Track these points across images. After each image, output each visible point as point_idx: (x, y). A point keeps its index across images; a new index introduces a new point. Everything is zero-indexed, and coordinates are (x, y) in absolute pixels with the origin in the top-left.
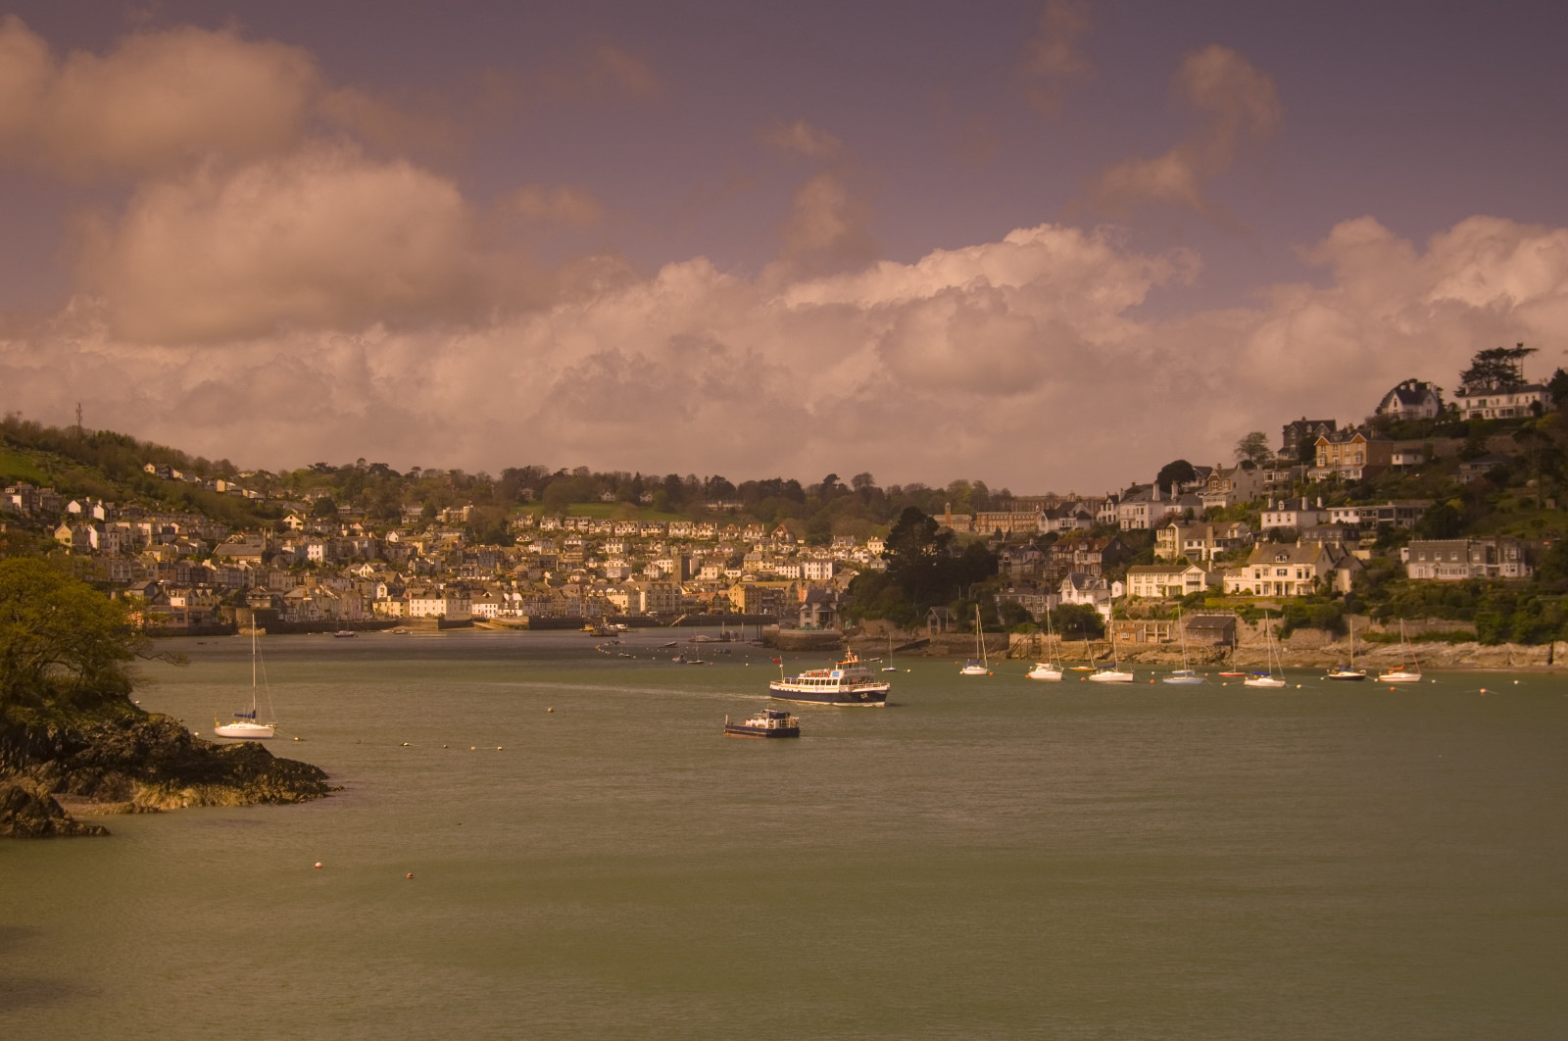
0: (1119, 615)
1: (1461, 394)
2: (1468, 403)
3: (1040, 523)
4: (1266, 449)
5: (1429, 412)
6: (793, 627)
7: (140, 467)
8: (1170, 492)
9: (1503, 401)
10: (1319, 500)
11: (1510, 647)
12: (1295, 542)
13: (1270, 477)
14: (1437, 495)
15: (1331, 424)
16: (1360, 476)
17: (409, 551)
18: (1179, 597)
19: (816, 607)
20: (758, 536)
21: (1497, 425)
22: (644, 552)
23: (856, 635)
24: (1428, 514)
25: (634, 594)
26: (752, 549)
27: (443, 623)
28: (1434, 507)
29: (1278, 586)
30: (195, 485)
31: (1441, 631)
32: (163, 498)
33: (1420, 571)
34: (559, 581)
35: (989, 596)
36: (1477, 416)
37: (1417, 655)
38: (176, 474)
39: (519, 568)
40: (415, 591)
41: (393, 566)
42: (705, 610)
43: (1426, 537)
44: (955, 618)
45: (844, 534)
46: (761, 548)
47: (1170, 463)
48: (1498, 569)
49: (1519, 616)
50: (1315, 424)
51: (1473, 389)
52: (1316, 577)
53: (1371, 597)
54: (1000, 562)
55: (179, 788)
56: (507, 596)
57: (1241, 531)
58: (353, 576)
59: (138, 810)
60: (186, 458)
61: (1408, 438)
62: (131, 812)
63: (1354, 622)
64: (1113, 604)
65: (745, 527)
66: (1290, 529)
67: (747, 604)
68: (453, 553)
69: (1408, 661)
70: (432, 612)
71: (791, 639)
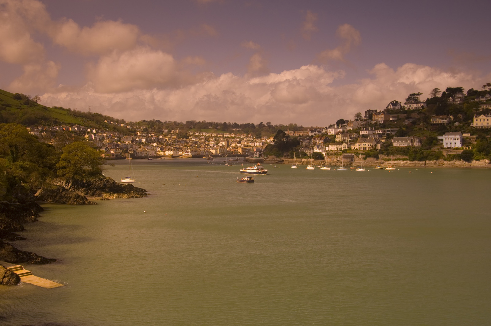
0: (328, 154)
1: (405, 104)
2: (407, 106)
3: (309, 133)
4: (361, 116)
5: (398, 108)
6: (253, 157)
7: (104, 121)
8: (339, 126)
9: (415, 105)
10: (373, 128)
11: (416, 162)
12: (368, 138)
13: (362, 123)
14: (400, 127)
15: (376, 111)
16: (383, 123)
17: (165, 140)
18: (341, 150)
19: (258, 153)
20: (245, 136)
21: (414, 111)
22: (218, 140)
23: (267, 159)
24: (398, 131)
25: (216, 150)
26: (243, 139)
27: (173, 156)
28: (400, 130)
29: (364, 148)
30: (116, 125)
31: (401, 158)
32: (109, 128)
33: (396, 144)
34: (199, 147)
35: (298, 150)
36: (409, 109)
37: (395, 164)
38: (112, 123)
39: (190, 144)
40: (166, 149)
41: (161, 143)
42: (232, 153)
43: (397, 137)
44: (290, 155)
45: (264, 136)
46: (245, 139)
47: (339, 119)
48: (414, 144)
49: (418, 155)
50: (372, 111)
51: (408, 103)
52: (372, 146)
53: (385, 150)
54: (300, 142)
55: (113, 194)
56: (187, 150)
57: (355, 135)
58: (152, 146)
59: (104, 199)
60: (114, 119)
61: (394, 114)
62: (102, 200)
63: (381, 156)
64: (326, 152)
65: (242, 134)
66: (367, 135)
67: (242, 152)
68: (175, 140)
69: (393, 165)
70: (170, 154)
71: (252, 160)
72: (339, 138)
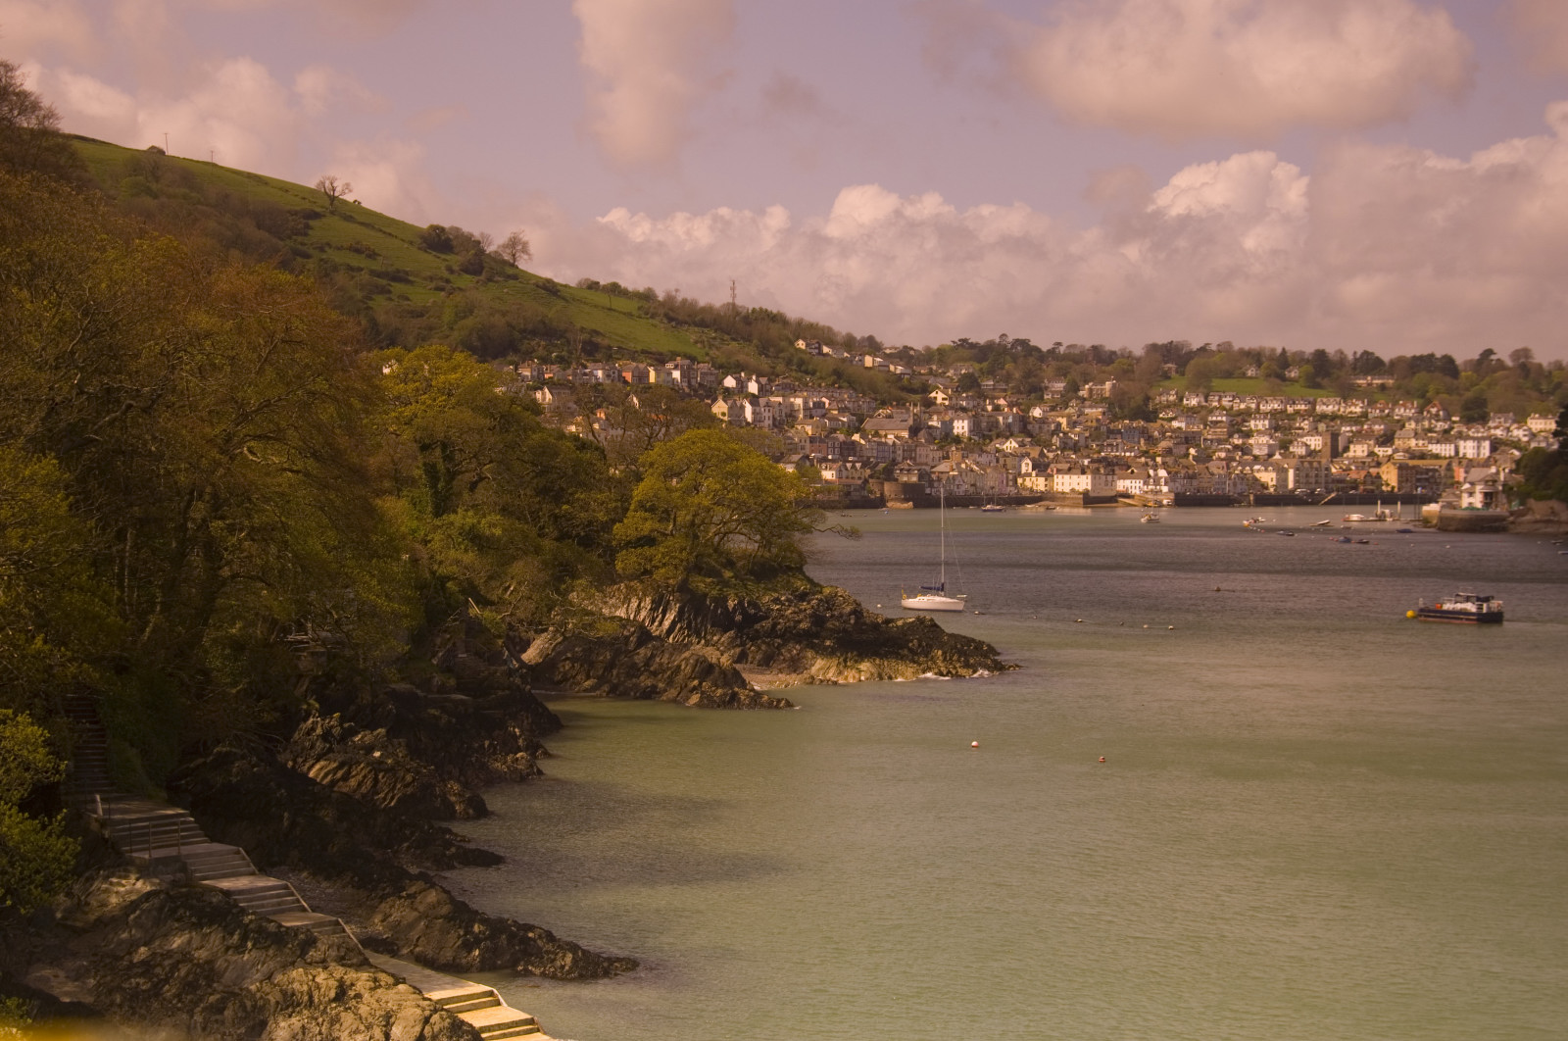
6: (1455, 508)
7: (792, 343)
17: (1053, 427)
19: (1479, 488)
20: (1410, 413)
22: (1290, 428)
23: (1524, 515)
25: (1282, 472)
26: (1403, 426)
27: (1088, 499)
30: (844, 360)
32: (813, 373)
34: (1205, 458)
38: (826, 350)
39: (1164, 444)
40: (1059, 466)
41: (1037, 441)
42: (1356, 488)
45: (1502, 410)
46: (1413, 425)
55: (856, 662)
56: (1152, 472)
58: (998, 451)
59: (817, 682)
60: (834, 334)
62: (812, 683)
65: (1395, 404)
67: (1400, 482)
68: (1096, 428)
70: (1077, 488)
71: (1452, 519)
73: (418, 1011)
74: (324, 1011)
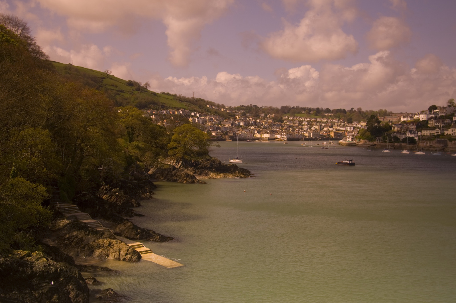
0: (419, 139)
3: (401, 119)
4: (453, 102)
6: (346, 141)
7: (206, 106)
8: (431, 112)
13: (455, 109)
17: (261, 124)
18: (434, 136)
19: (350, 137)
20: (336, 121)
22: (311, 124)
23: (360, 143)
25: (310, 134)
26: (335, 124)
27: (269, 139)
30: (217, 109)
32: (210, 112)
34: (294, 130)
35: (390, 134)
38: (213, 107)
39: (285, 127)
40: (263, 132)
41: (258, 127)
42: (325, 137)
44: (382, 139)
45: (355, 121)
46: (337, 124)
47: (431, 105)
54: (392, 127)
55: (220, 174)
56: (282, 133)
57: (448, 121)
58: (250, 129)
59: (211, 178)
60: (215, 104)
64: (418, 137)
65: (333, 119)
67: (334, 136)
68: (271, 124)
70: (267, 137)
71: (345, 143)
72: (432, 124)
73: (126, 248)
74: (106, 248)
